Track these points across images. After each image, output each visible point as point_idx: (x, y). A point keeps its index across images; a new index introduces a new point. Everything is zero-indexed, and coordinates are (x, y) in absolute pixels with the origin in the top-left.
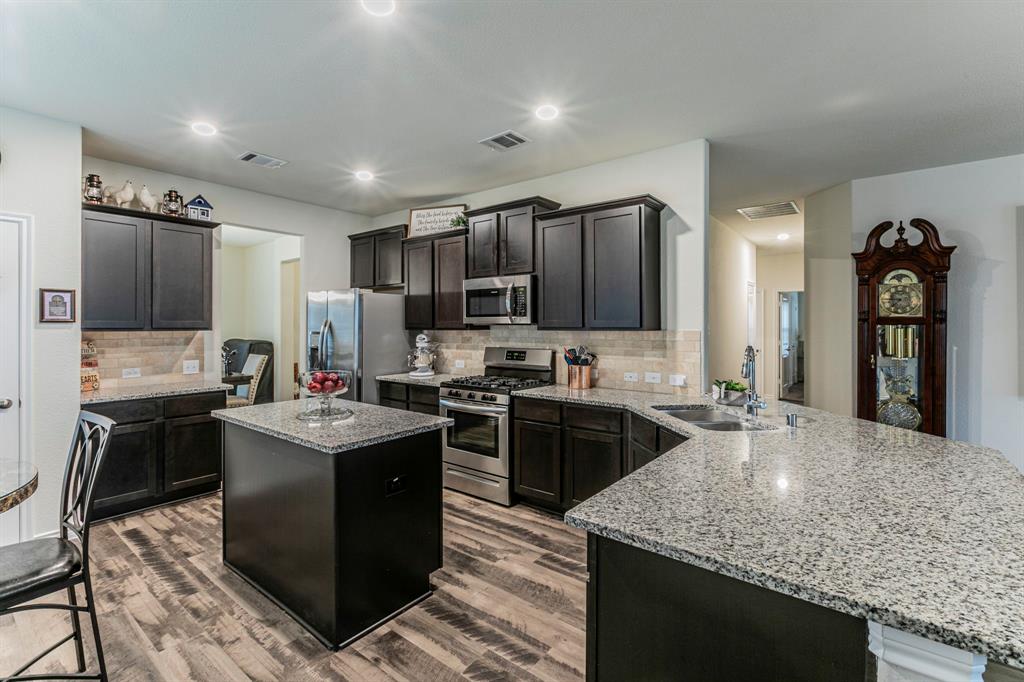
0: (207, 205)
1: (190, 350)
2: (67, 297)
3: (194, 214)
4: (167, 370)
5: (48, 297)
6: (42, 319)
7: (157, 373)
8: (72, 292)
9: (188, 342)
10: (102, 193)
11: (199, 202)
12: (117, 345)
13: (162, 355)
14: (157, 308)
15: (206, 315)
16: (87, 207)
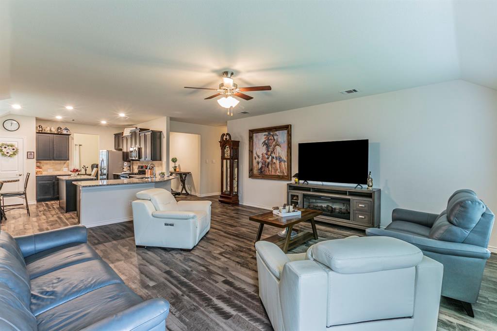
0: (68, 130)
1: (65, 165)
2: (33, 153)
3: (65, 132)
4: (59, 170)
5: (29, 153)
6: (28, 158)
7: (56, 171)
8: (34, 152)
9: (65, 163)
10: (42, 129)
11: (66, 129)
12: (47, 164)
13: (58, 167)
14: (55, 155)
15: (68, 157)
16: (37, 133)
